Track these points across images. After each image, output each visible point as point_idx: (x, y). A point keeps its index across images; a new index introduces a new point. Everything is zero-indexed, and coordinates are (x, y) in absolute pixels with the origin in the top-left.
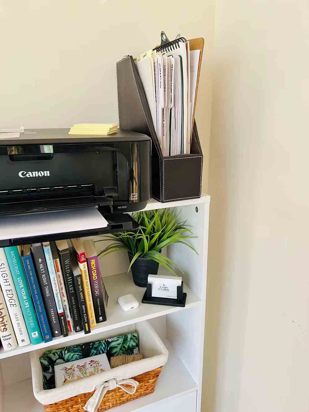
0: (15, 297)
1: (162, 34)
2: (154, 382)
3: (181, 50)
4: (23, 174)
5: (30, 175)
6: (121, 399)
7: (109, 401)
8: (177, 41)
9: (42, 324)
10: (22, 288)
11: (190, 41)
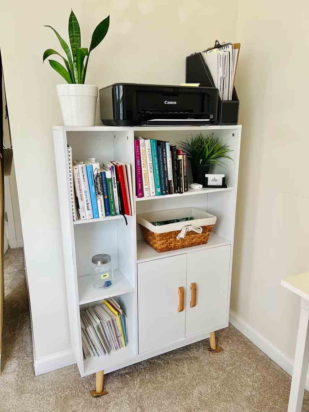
0: (152, 168)
1: (216, 41)
2: (209, 235)
3: (230, 48)
4: (166, 103)
5: (169, 103)
6: (192, 241)
7: (187, 241)
8: (228, 44)
9: (162, 184)
10: (156, 163)
11: (234, 44)
